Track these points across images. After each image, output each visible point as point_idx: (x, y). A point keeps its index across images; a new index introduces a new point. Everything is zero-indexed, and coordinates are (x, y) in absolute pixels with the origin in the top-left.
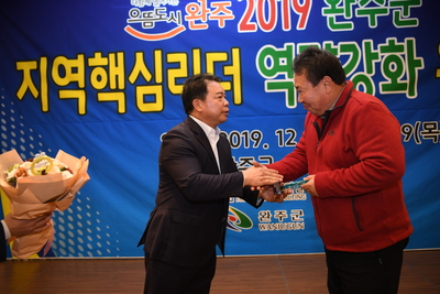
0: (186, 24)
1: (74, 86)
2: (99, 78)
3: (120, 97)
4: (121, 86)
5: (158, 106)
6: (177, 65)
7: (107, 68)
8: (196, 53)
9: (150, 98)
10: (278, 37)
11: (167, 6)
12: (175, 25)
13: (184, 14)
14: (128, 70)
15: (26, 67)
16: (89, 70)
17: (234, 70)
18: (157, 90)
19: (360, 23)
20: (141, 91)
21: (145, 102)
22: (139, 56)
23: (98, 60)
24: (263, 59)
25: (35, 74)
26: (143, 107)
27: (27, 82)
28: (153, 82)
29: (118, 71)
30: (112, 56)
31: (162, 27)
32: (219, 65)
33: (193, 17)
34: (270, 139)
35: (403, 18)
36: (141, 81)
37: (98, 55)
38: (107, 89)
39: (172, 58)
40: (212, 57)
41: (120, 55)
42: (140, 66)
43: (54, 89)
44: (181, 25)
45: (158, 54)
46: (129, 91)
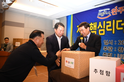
0: (111, 14)
2: (91, 28)
3: (95, 32)
4: (96, 30)
5: (104, 34)
6: (109, 24)
7: (93, 26)
8: (114, 21)
9: (102, 32)
11: (107, 10)
12: (109, 15)
13: (111, 12)
14: (97, 26)
18: (104, 30)
20: (100, 30)
21: (101, 33)
22: (100, 23)
26: (100, 34)
27: (78, 29)
28: (103, 28)
29: (95, 26)
30: (94, 23)
31: (105, 15)
32: (120, 23)
33: (113, 12)
36: (100, 28)
37: (91, 23)
38: (93, 30)
39: (107, 22)
40: (118, 21)
41: (96, 23)
42: (100, 25)
44: (110, 15)
45: (104, 22)
46: (97, 31)
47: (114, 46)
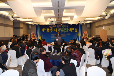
1: (46, 30)
8: (54, 29)
9: (51, 31)
15: (42, 29)
17: (56, 30)
19: (65, 27)
24: (58, 29)
29: (49, 30)
31: (52, 27)
35: (67, 27)
39: (52, 29)
43: (44, 31)
47: (54, 35)
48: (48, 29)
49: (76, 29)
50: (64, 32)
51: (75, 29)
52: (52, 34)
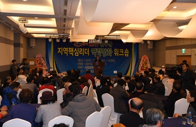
1: (66, 52)
3: (72, 54)
5: (78, 55)
8: (83, 49)
9: (77, 54)
10: (94, 47)
13: (82, 43)
14: (74, 50)
15: (59, 49)
16: (68, 50)
17: (88, 51)
19: (105, 46)
22: (76, 48)
23: (70, 48)
24: (92, 50)
25: (61, 50)
27: (59, 51)
31: (79, 45)
32: (86, 51)
34: (92, 60)
35: (110, 46)
36: (76, 52)
38: (71, 52)
39: (80, 49)
40: (85, 49)
42: (76, 50)
43: (63, 52)
44: (81, 45)
45: (78, 48)
46: (74, 53)
47: (83, 62)
48: (71, 50)
49: (127, 51)
50: (104, 55)
51: (124, 51)
52: (79, 60)
